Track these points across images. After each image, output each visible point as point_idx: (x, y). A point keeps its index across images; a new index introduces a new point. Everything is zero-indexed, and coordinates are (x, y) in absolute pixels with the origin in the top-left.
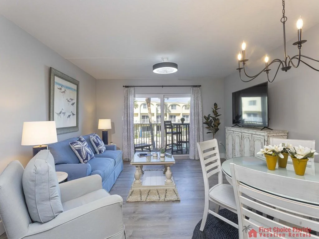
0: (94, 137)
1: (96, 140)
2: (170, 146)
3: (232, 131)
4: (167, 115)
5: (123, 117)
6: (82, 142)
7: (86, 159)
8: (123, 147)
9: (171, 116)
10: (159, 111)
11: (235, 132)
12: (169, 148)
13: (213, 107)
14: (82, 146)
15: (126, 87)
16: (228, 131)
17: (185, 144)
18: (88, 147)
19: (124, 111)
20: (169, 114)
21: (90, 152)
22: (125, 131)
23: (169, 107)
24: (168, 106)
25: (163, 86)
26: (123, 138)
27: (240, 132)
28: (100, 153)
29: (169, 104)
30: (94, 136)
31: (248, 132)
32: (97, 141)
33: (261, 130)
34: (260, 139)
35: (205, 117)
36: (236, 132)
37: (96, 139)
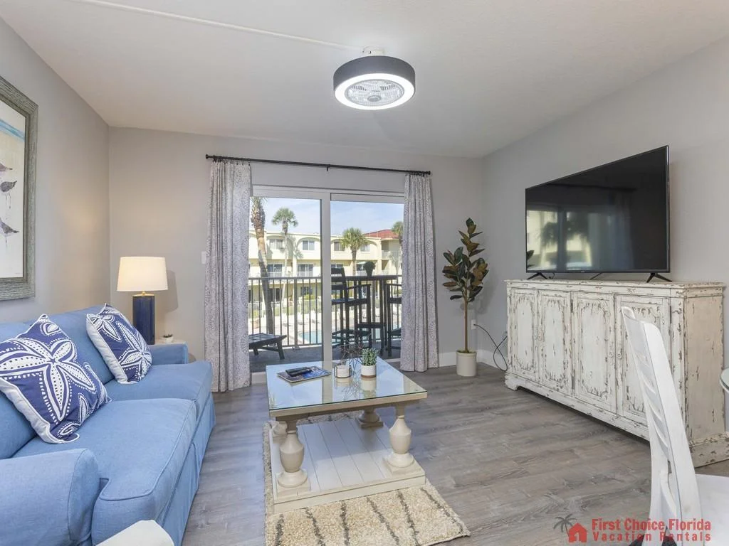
0: (107, 317)
1: (112, 331)
2: (339, 338)
3: (533, 289)
4: (292, 264)
5: (204, 254)
6: (47, 340)
7: (66, 420)
8: (205, 348)
9: (302, 267)
10: (273, 255)
11: (543, 293)
12: (336, 342)
13: (465, 230)
14: (46, 361)
15: (216, 159)
16: (517, 291)
17: (378, 331)
18: (80, 361)
19: (209, 234)
20: (298, 260)
21: (90, 382)
22: (213, 298)
23: (298, 244)
24: (297, 241)
25: (328, 166)
26: (207, 318)
27: (567, 292)
28: (128, 381)
29: (298, 238)
30: (103, 314)
31: (598, 290)
32: (119, 331)
33: (648, 282)
34: (649, 306)
35: (447, 255)
36: (545, 293)
37: (114, 323)
